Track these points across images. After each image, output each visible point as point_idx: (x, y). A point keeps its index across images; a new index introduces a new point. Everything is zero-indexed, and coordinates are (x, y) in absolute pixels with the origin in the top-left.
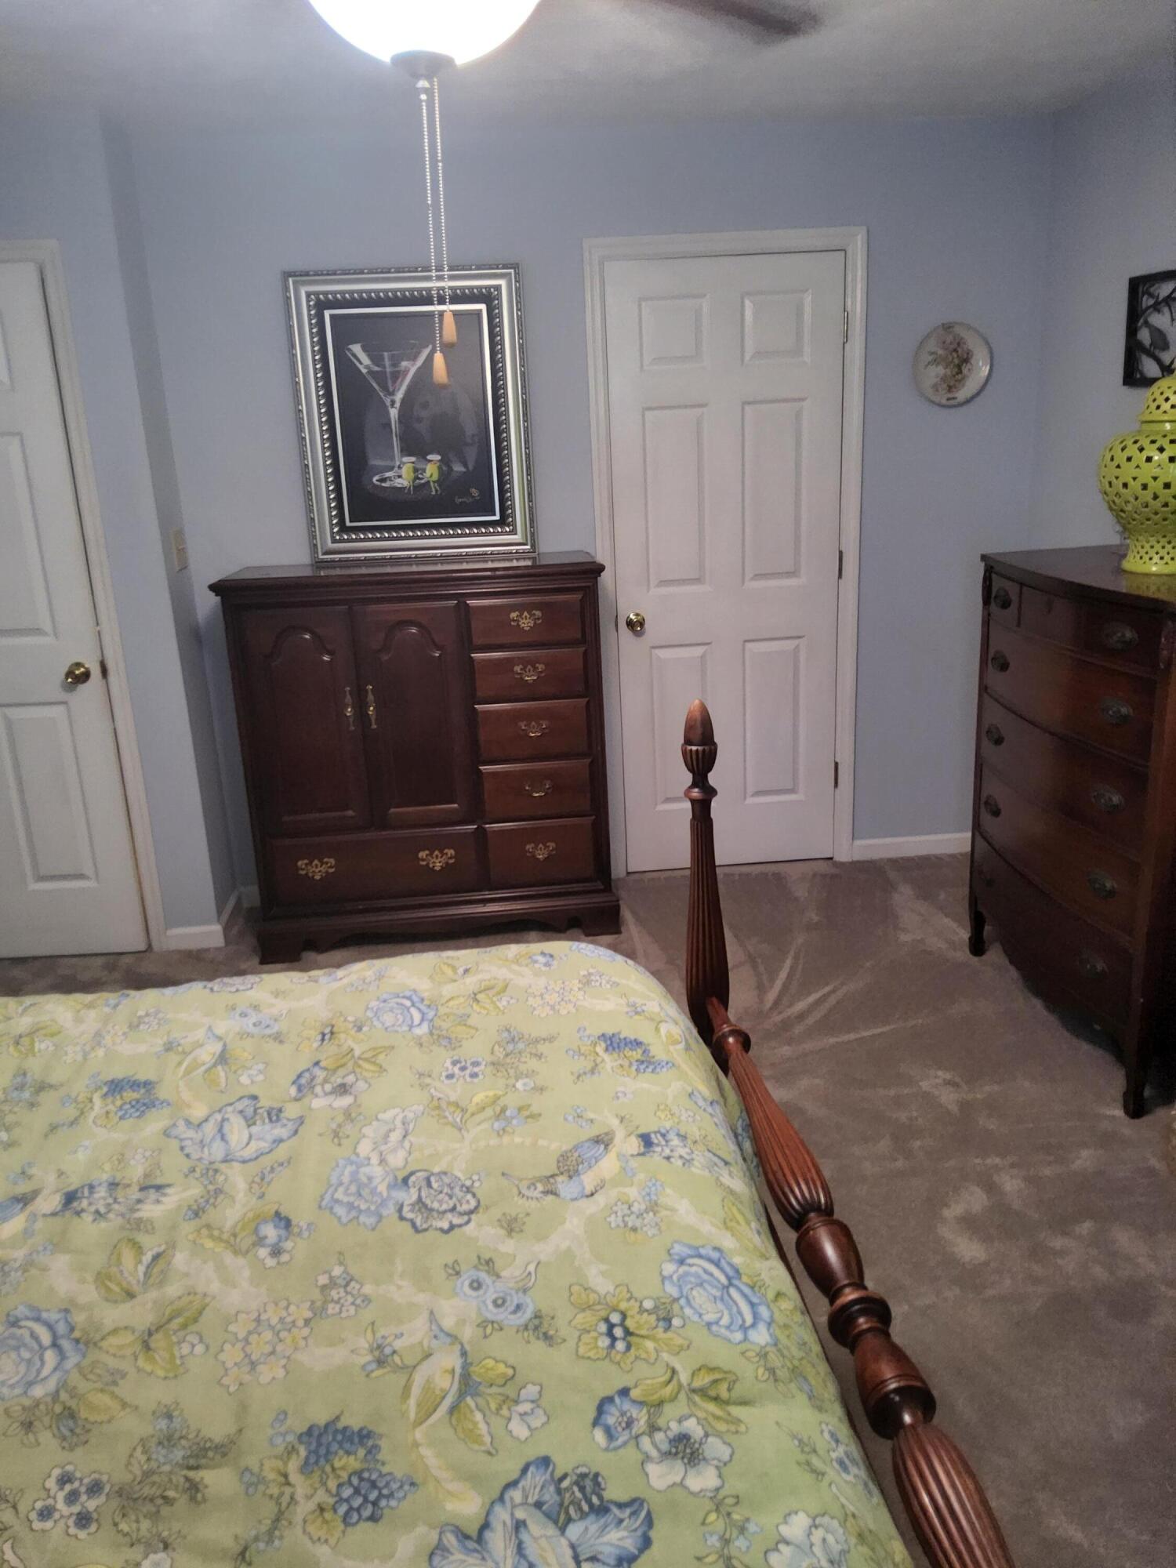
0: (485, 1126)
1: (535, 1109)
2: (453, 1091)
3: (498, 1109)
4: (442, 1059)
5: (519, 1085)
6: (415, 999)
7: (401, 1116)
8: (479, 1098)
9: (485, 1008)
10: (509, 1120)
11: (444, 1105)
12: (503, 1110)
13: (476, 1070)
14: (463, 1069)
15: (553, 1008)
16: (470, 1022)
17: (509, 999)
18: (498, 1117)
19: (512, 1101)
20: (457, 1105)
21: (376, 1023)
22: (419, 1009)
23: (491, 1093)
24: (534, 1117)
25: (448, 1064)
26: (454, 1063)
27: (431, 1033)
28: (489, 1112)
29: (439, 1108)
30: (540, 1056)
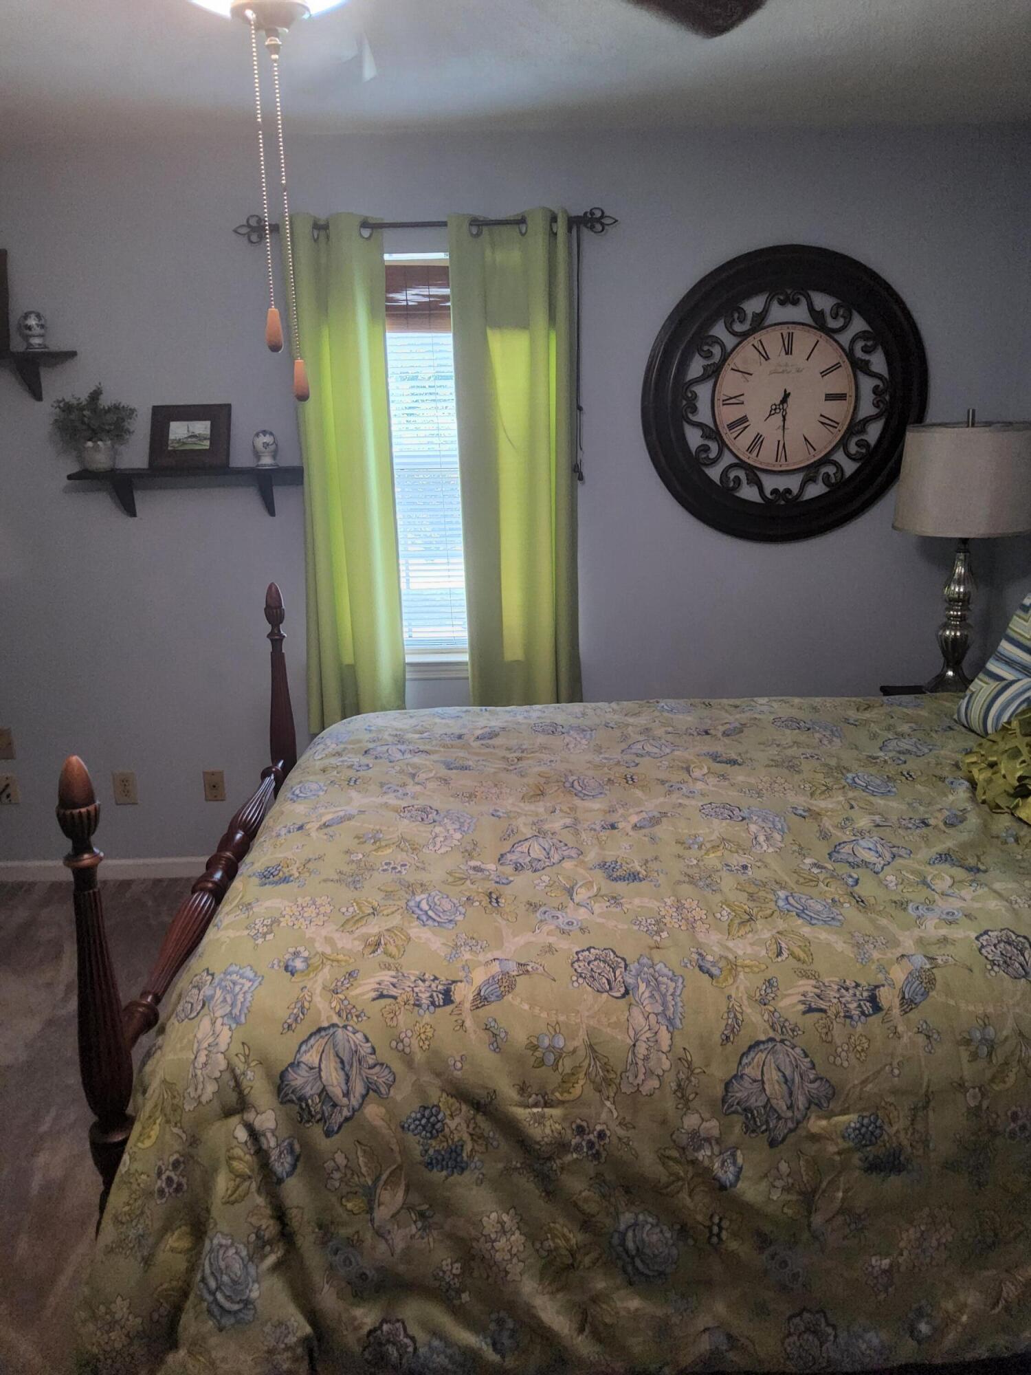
0: (388, 837)
1: (357, 841)
2: (401, 857)
3: (378, 844)
4: (409, 875)
5: (360, 856)
6: (424, 918)
7: (437, 848)
8: (389, 851)
9: (369, 903)
10: (374, 837)
11: (410, 851)
12: (375, 842)
13: (385, 867)
14: (394, 868)
15: (314, 903)
16: (383, 895)
17: (346, 913)
18: (379, 840)
19: (369, 847)
20: (402, 850)
21: (456, 901)
22: (421, 910)
23: (380, 853)
24: (357, 837)
25: (404, 872)
26: (400, 872)
27: (414, 894)
28: (383, 844)
29: (414, 849)
30: (341, 872)
